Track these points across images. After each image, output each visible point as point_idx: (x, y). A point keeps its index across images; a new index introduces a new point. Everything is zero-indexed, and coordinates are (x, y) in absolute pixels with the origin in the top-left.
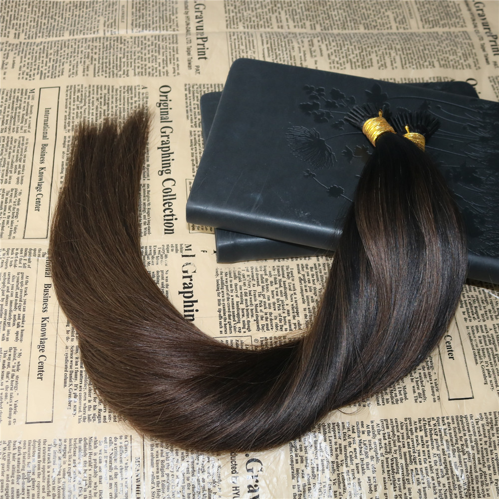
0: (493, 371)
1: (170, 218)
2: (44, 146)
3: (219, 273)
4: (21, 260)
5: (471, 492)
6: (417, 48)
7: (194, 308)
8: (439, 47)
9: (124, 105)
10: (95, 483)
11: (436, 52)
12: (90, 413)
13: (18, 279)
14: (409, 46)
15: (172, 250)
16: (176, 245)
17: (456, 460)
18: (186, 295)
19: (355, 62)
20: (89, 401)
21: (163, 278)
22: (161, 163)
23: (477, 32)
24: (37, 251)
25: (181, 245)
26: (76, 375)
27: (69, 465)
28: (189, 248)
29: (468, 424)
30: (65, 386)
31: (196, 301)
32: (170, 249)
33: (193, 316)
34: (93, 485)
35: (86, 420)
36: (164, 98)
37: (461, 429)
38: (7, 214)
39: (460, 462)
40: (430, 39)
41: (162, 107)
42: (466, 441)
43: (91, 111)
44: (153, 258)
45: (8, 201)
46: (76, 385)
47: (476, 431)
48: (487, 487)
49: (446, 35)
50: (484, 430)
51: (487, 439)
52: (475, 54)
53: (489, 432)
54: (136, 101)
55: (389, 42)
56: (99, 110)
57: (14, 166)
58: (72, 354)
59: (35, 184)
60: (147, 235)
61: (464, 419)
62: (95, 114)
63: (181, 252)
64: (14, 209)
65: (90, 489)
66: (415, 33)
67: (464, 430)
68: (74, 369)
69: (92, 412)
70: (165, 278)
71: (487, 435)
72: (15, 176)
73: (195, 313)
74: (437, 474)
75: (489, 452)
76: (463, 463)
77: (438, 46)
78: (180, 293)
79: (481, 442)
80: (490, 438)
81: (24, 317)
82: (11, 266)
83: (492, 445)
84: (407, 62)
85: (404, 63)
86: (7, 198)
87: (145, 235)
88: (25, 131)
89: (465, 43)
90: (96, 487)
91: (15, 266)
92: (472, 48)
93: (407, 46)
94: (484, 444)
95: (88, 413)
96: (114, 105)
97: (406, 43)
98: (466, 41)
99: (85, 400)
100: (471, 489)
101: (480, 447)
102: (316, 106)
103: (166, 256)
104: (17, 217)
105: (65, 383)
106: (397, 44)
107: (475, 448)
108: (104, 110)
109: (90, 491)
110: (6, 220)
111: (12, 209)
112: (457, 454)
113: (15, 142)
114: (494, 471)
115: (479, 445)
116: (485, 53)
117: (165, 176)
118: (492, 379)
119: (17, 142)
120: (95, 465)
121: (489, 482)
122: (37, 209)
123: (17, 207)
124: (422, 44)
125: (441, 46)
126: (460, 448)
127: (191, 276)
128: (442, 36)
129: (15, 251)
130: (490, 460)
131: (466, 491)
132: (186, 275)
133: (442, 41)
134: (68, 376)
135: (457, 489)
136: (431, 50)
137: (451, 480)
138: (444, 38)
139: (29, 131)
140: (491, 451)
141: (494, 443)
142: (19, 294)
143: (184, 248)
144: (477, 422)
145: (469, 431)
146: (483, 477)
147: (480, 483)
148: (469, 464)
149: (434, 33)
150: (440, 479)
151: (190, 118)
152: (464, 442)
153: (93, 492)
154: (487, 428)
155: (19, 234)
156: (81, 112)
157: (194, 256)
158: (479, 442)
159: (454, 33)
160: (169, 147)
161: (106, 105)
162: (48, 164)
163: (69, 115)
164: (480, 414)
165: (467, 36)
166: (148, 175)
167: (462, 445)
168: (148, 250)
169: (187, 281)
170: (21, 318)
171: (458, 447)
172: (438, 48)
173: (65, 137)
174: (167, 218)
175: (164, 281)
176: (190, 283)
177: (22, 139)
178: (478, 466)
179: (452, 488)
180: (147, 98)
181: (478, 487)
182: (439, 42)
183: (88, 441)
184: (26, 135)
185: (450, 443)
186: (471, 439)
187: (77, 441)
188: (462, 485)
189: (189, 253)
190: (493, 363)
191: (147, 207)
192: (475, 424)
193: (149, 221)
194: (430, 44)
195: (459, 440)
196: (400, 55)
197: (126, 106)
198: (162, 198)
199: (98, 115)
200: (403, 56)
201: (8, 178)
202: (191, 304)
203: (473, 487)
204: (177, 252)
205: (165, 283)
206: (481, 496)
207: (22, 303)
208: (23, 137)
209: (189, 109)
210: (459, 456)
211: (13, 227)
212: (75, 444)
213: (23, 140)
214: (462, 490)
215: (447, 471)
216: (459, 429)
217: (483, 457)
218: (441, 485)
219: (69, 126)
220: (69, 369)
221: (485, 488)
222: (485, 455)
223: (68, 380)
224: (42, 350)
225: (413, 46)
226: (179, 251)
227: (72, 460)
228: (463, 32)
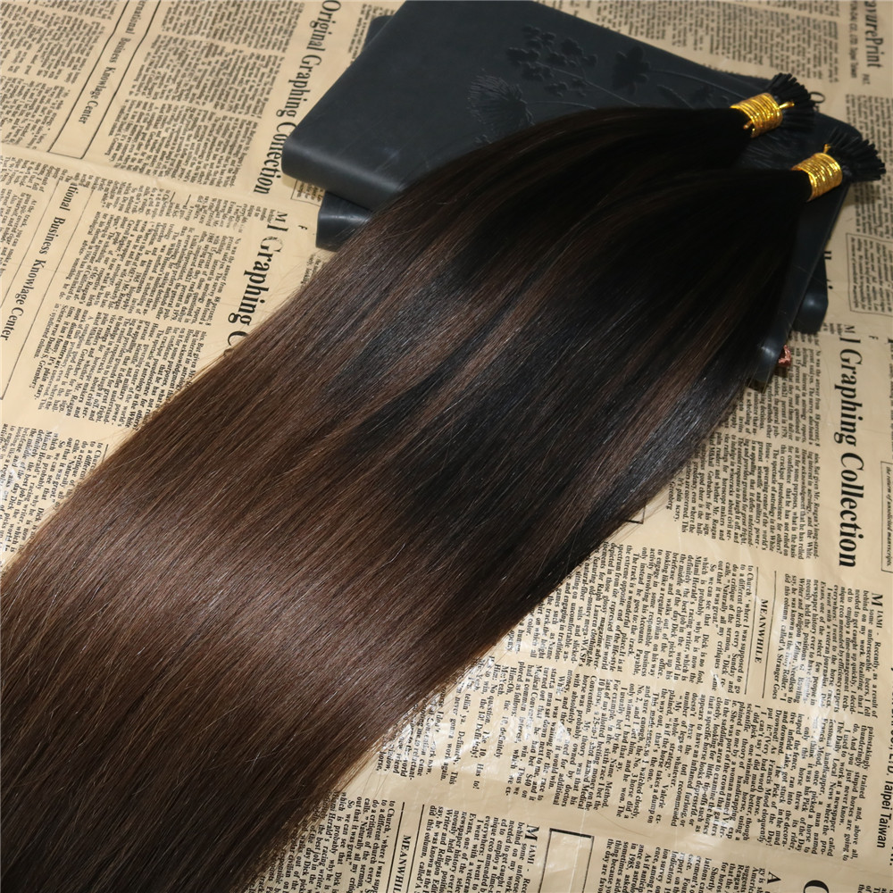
0: (687, 494)
1: (272, 173)
2: (123, 42)
3: (314, 261)
4: (33, 177)
5: (593, 656)
6: (743, 33)
7: (260, 297)
8: (779, 40)
9: (263, 12)
10: (37, 497)
11: (772, 45)
12: (58, 398)
13: (20, 202)
14: (732, 26)
15: (256, 215)
16: (265, 209)
17: (585, 604)
18: (254, 278)
19: (637, 28)
20: (64, 383)
21: (228, 248)
22: (286, 100)
23: (853, 28)
24: (60, 173)
25: (272, 211)
26: (57, 346)
27: (7, 461)
28: (282, 217)
29: (620, 558)
30: (37, 355)
31: (267, 290)
32: (254, 211)
33: (254, 306)
34: (32, 498)
35: (51, 407)
36: (326, 17)
37: (607, 563)
38: (37, 117)
39: (589, 609)
40: (770, 23)
41: (318, 28)
42: (609, 581)
43: (210, 10)
44: (225, 216)
45: (45, 100)
46: (52, 359)
47: (630, 570)
48: (621, 658)
49: (800, 21)
50: (642, 572)
51: (643, 587)
52: (836, 61)
53: (649, 577)
54: (281, 13)
55: (701, 16)
56: (223, 10)
57: (70, 58)
58: (61, 316)
59: (91, 87)
60: (228, 186)
61: (616, 550)
62: (213, 14)
63: (269, 220)
64: (49, 113)
65: (26, 503)
66: (750, 9)
67: (611, 565)
68: (57, 337)
69: (62, 398)
70: (232, 249)
71: (645, 581)
72: (66, 71)
73: (258, 303)
74: (547, 616)
75: (641, 608)
76: (592, 612)
77: (777, 36)
78: (246, 273)
79: (631, 589)
80: (648, 587)
81: (10, 253)
82: (16, 182)
83: (650, 598)
84: (721, 46)
85: (715, 45)
86: (44, 97)
87: (225, 185)
88: (104, 17)
89: (825, 42)
90: (35, 502)
91: (22, 184)
92: (833, 51)
93: (727, 26)
94: (635, 592)
95: (56, 397)
96: (247, 10)
97: (727, 22)
98: (828, 38)
99: (58, 380)
100: (594, 652)
101: (627, 595)
102: (533, 56)
103: (245, 220)
104: (50, 123)
105: (38, 351)
106: (713, 21)
107: (619, 595)
108: (230, 13)
109: (26, 506)
110: (32, 124)
111: (46, 111)
112: (587, 595)
113: (84, 28)
114: (641, 636)
115: (627, 592)
116: (854, 62)
117: (286, 118)
118: (682, 504)
119: (87, 29)
120: (44, 472)
121: (626, 649)
122: (83, 120)
123: (55, 111)
124: (754, 28)
125: (783, 38)
126: (596, 588)
127: (271, 255)
128: (793, 21)
129: (28, 165)
130: (639, 619)
131: (584, 652)
132: (264, 251)
133: (788, 30)
134: (46, 343)
135: (571, 646)
136: (764, 40)
137: (565, 631)
138: (795, 25)
139: (109, 18)
140: (645, 606)
141: (654, 597)
142: (15, 222)
143: (275, 215)
144: (635, 560)
145: (618, 568)
146: (620, 640)
147: (611, 648)
148: (601, 615)
149: (782, 14)
150: (550, 626)
151: (353, 52)
152: (604, 582)
153: (30, 507)
154: (647, 571)
155: (45, 144)
156: (195, 9)
157: (286, 230)
158: (628, 588)
159: (814, 21)
160: (306, 83)
161: (236, 7)
162: (121, 64)
163: (176, 8)
164: (645, 549)
165: (833, 30)
166: (261, 111)
167: (600, 585)
168: (222, 204)
169: (263, 260)
170: (7, 253)
171: (592, 587)
172: (776, 40)
173: (159, 36)
174: (265, 172)
175: (230, 252)
176: (266, 264)
177: (95, 26)
178: (616, 623)
179: (564, 642)
180: (300, 11)
181: (606, 654)
182: (783, 31)
183: (43, 436)
184: (104, 22)
185: (582, 578)
186: (617, 580)
187: (29, 432)
188: (581, 642)
189: (280, 225)
190: (691, 483)
191: (242, 151)
192: (631, 560)
193: (237, 170)
194: (767, 31)
195: (597, 578)
196: (712, 36)
197: (264, 16)
198: (269, 145)
199: (219, 17)
200: (715, 38)
201: (56, 71)
202: (257, 291)
203: (598, 651)
204: (262, 219)
205: (230, 255)
206: (608, 667)
207: (15, 234)
208: (98, 24)
209: (357, 39)
210: (590, 600)
211: (39, 136)
212: (24, 436)
213: (97, 28)
214: (579, 649)
215: (564, 617)
216: (603, 562)
217: (628, 611)
218: (548, 633)
219: (170, 22)
220: (49, 335)
221: (618, 657)
222: (632, 609)
223: (43, 348)
224: (21, 302)
225: (738, 27)
226: (266, 219)
227: (13, 456)
228: (830, 23)
